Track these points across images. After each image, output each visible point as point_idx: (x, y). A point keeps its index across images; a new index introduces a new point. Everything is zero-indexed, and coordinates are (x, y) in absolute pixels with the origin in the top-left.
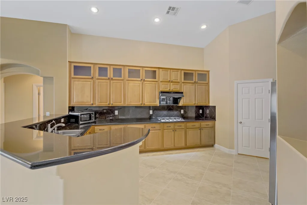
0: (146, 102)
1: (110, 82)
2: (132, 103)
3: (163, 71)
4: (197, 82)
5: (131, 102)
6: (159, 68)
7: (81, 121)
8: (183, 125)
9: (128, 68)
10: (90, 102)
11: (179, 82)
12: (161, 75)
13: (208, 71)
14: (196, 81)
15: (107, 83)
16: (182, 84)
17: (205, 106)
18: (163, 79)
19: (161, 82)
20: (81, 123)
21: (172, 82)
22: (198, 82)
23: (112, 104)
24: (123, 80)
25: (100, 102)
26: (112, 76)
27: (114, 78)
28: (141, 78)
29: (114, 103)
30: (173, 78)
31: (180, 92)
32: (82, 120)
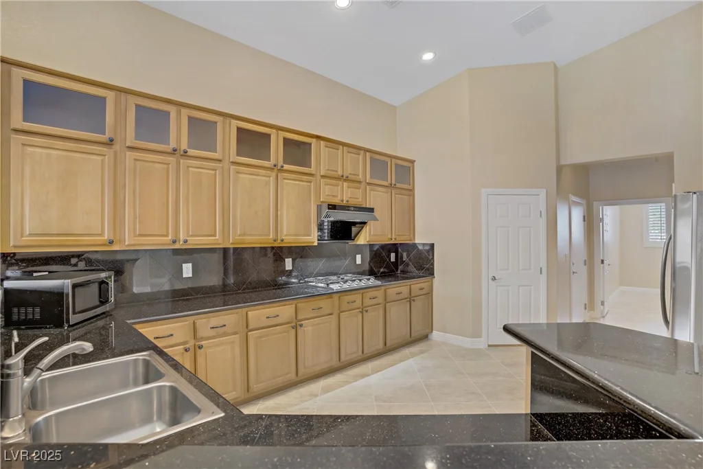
0: (286, 235)
1: (178, 164)
2: (247, 238)
3: (327, 149)
4: (395, 185)
5: (244, 234)
6: (318, 137)
7: (74, 313)
8: (379, 293)
9: (235, 123)
10: (101, 235)
11: (360, 182)
12: (321, 157)
13: (413, 162)
14: (393, 182)
15: (166, 166)
16: (368, 187)
17: (400, 244)
18: (328, 170)
19: (322, 176)
20: (74, 319)
21: (347, 179)
22: (398, 185)
23: (186, 241)
24: (220, 161)
25: (141, 235)
26: (184, 146)
27: (191, 152)
28: (273, 161)
29: (192, 236)
30: (348, 171)
31: (363, 208)
32: (77, 311)
